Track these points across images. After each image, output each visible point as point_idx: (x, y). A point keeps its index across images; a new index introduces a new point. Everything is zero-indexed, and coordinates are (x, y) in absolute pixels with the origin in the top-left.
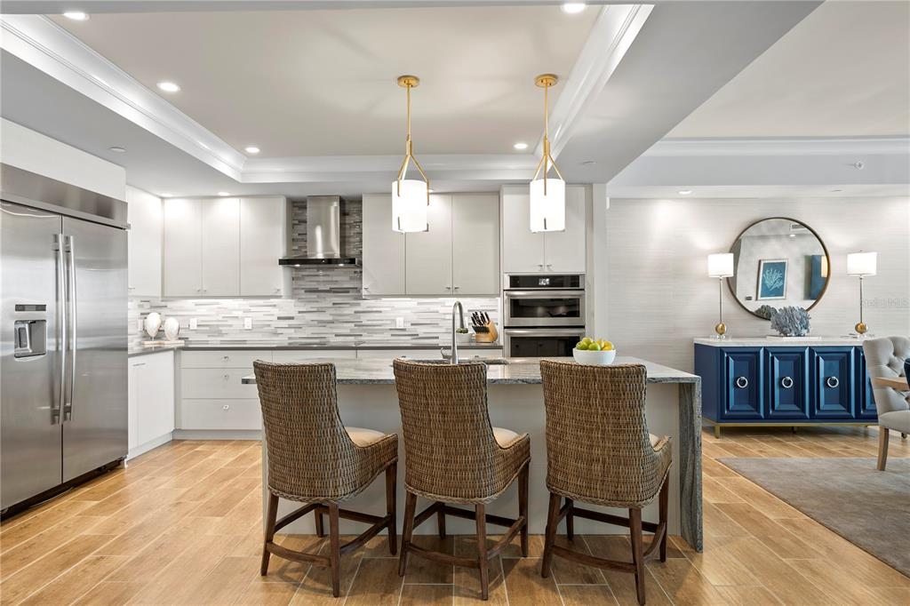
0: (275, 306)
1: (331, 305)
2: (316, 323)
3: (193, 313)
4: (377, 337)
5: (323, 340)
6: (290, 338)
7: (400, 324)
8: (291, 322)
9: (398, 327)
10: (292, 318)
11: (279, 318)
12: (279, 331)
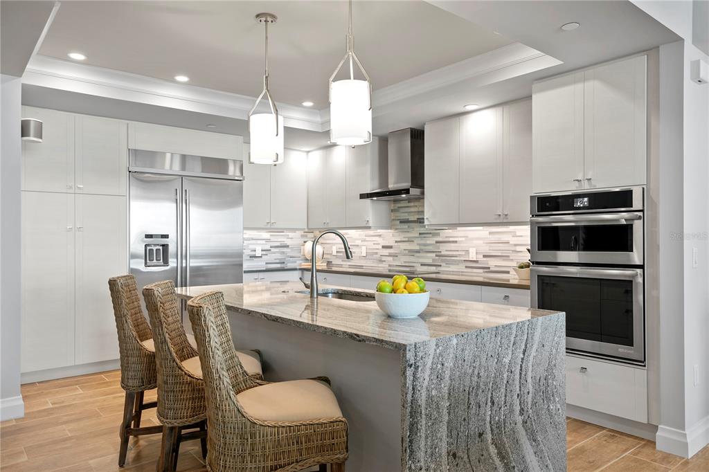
0: (380, 236)
1: (418, 235)
2: (407, 252)
3: (334, 242)
4: (453, 268)
5: (412, 269)
6: (390, 266)
7: (473, 256)
8: (391, 251)
9: (471, 259)
10: (391, 247)
11: (383, 247)
12: (384, 259)
